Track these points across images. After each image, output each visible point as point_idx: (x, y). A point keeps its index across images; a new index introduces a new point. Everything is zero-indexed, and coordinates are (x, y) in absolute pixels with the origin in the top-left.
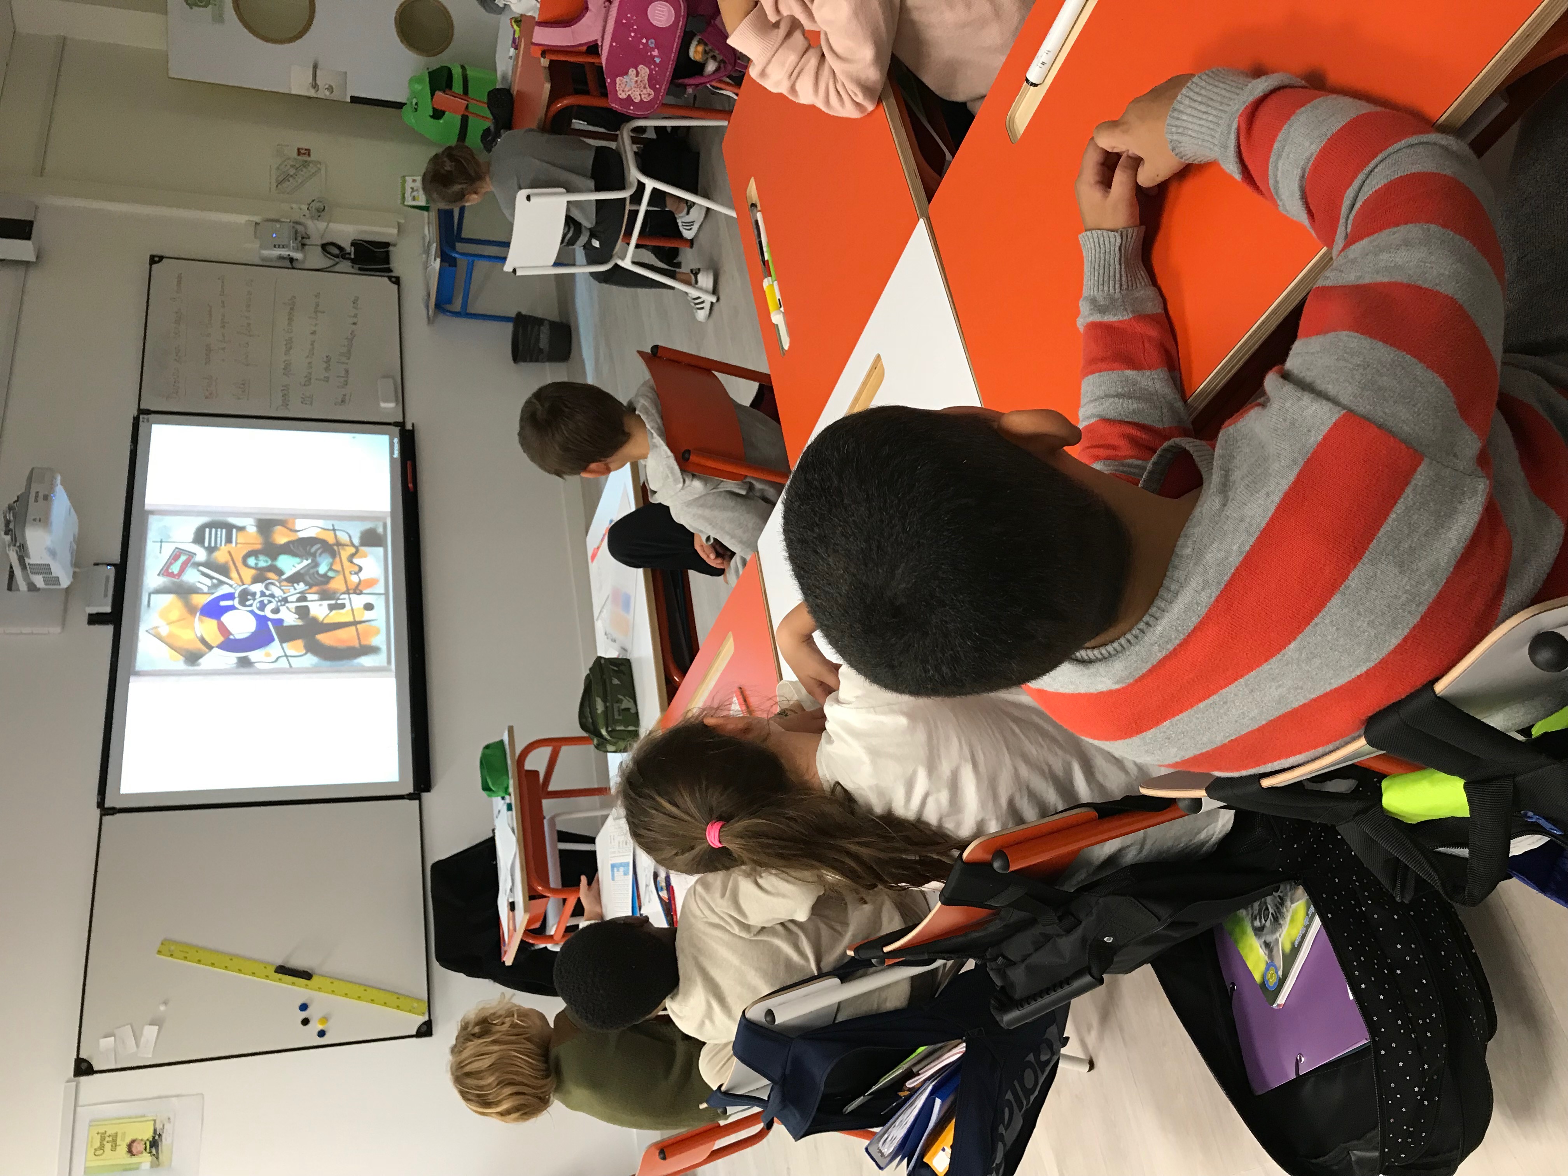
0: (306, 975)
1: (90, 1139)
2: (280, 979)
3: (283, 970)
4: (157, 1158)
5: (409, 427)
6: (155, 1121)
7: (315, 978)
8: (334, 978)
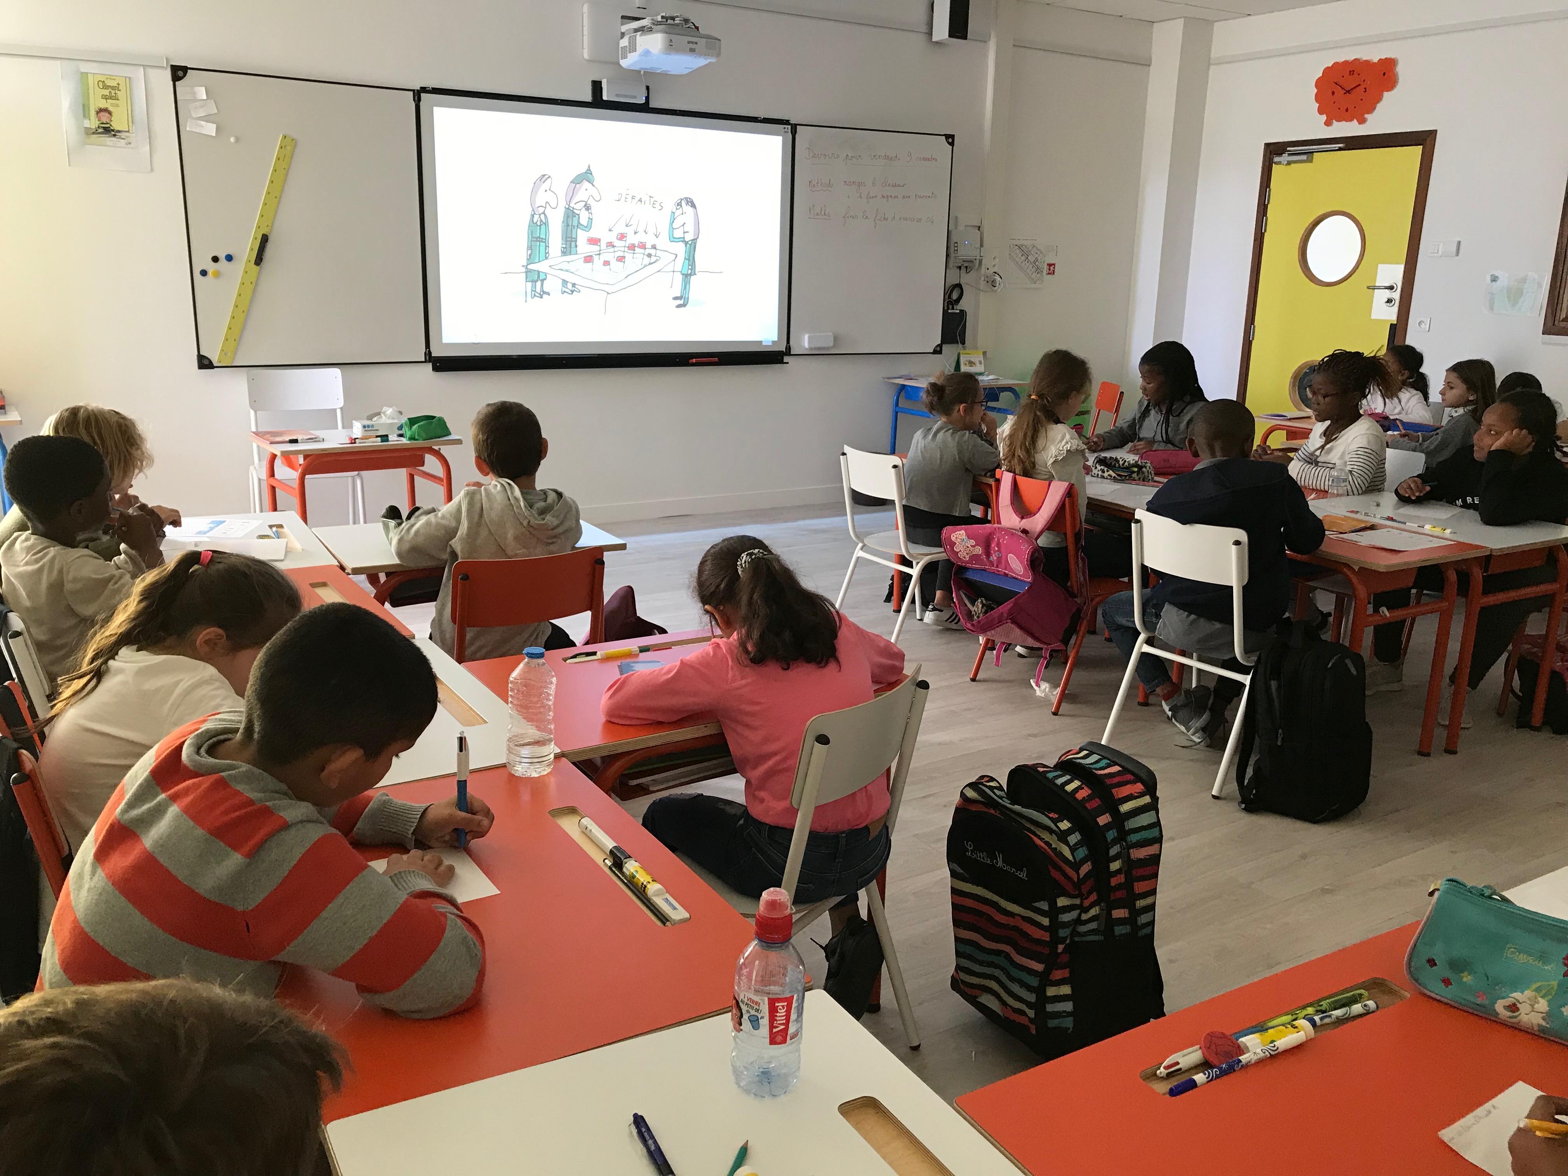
0: (259, 260)
1: (114, 78)
2: (256, 238)
3: (265, 239)
4: (94, 133)
5: (786, 359)
6: (128, 132)
7: (257, 268)
8: (256, 284)
